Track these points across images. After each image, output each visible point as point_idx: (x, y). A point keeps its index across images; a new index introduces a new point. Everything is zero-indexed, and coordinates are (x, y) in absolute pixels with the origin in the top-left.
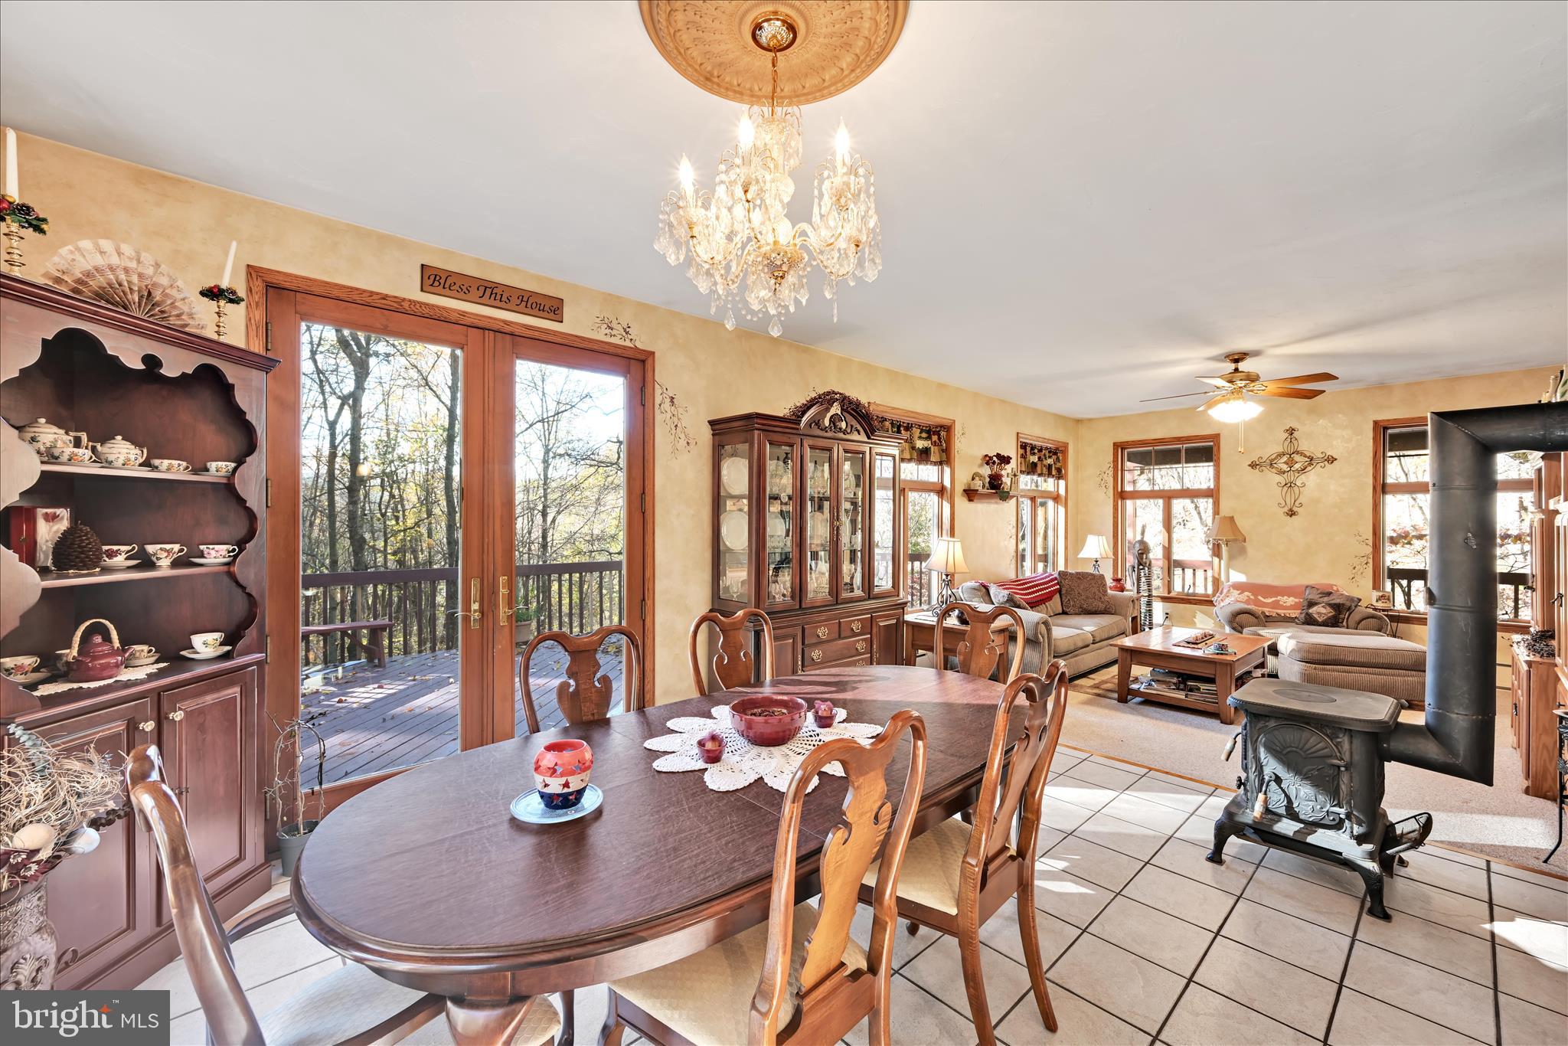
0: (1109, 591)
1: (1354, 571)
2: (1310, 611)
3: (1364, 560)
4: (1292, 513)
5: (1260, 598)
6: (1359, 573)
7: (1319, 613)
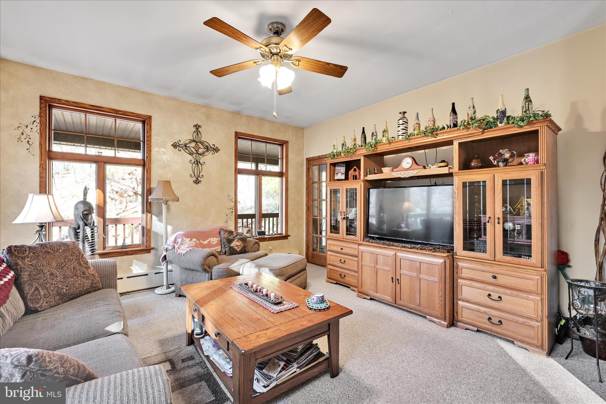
0: (89, 261)
1: (227, 217)
2: (232, 245)
3: (231, 210)
4: (197, 182)
5: (201, 241)
6: (229, 218)
7: (237, 246)
